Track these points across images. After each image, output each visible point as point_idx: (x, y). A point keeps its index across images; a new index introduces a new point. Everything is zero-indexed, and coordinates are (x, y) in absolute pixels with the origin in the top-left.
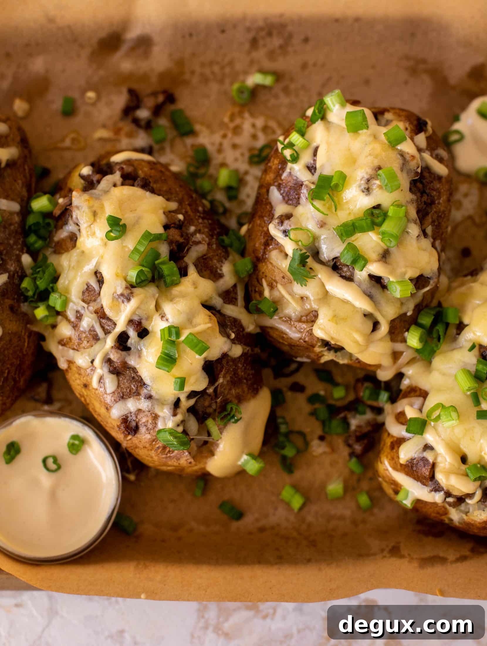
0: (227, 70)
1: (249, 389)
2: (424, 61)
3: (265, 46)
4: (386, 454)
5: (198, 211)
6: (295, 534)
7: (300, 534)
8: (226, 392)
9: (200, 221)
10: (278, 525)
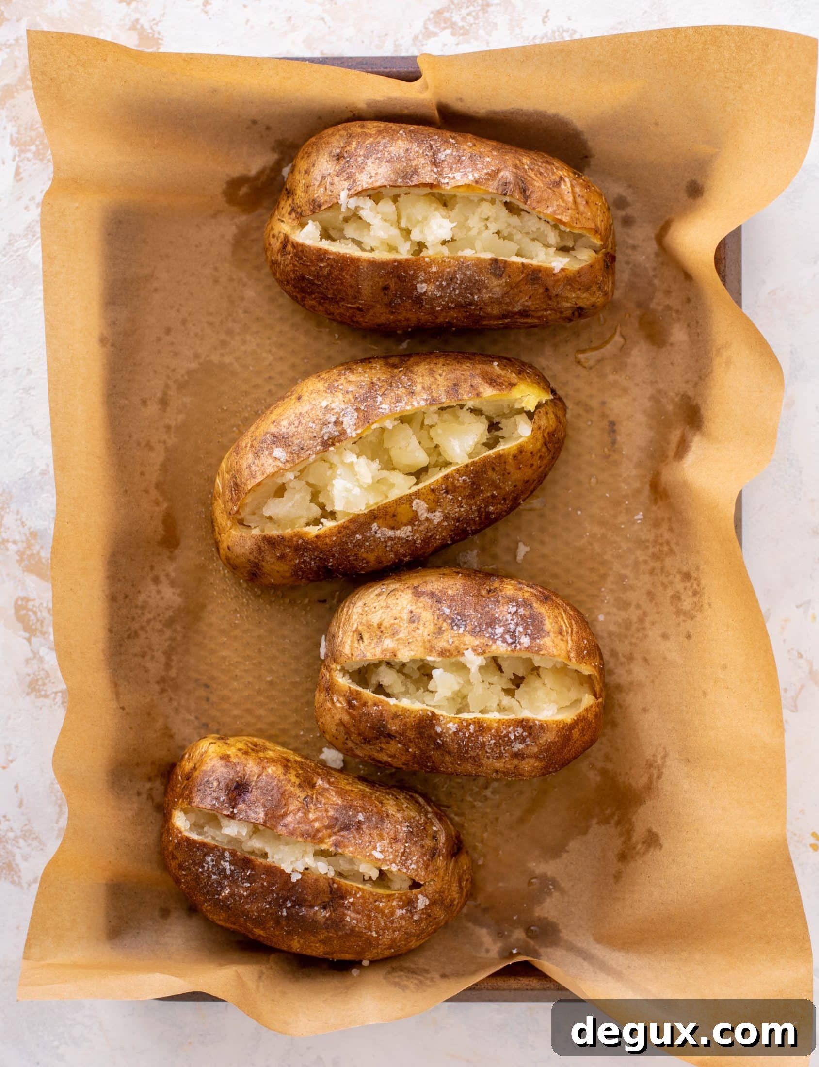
3: (685, 589)
4: (218, 750)
5: (487, 506)
8: (286, 543)
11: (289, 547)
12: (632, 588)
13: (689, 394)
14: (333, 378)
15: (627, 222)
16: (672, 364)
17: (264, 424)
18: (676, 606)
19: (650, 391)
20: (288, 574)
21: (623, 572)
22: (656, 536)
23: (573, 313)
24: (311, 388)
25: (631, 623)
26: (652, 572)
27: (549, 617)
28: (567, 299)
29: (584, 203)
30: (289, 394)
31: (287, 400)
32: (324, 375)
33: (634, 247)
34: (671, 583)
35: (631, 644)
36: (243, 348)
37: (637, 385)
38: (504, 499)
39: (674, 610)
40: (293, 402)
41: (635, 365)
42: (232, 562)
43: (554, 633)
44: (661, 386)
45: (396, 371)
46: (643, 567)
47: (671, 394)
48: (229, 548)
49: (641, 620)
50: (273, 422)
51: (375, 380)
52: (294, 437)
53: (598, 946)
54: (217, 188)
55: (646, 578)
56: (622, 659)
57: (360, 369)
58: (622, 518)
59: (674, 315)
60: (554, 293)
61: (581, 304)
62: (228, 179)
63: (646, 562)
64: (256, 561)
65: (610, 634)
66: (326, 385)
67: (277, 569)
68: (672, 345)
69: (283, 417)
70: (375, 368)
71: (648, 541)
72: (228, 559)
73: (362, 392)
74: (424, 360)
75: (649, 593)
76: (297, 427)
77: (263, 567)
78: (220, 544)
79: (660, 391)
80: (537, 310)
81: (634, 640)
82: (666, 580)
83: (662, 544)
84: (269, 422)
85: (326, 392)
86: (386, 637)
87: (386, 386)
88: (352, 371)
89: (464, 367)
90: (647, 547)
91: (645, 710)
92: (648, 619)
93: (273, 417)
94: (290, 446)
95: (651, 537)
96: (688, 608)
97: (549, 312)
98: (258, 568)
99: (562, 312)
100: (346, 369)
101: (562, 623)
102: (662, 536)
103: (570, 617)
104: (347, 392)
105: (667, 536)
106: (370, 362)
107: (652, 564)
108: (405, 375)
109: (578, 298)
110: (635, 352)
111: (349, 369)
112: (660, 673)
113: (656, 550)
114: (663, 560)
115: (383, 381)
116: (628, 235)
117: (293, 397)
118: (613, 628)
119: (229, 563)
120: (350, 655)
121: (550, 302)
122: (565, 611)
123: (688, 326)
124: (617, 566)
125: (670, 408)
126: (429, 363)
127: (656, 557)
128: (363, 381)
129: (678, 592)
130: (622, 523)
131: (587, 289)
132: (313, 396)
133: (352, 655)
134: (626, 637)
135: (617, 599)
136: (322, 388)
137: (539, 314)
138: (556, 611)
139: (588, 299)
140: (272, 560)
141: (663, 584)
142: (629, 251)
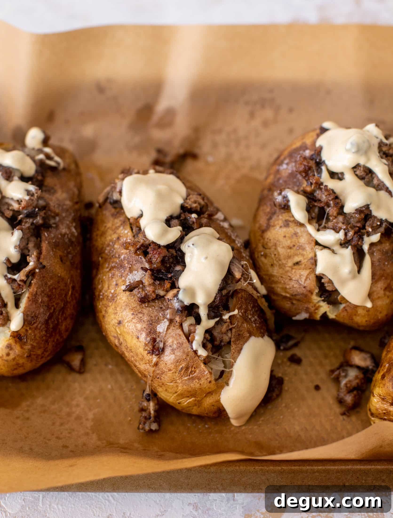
11: (243, 323)
36: (82, 406)
52: (152, 315)
73: (117, 273)
86: (298, 242)
94: (158, 318)
104: (117, 284)
120: (311, 270)
128: (109, 278)
133: (310, 268)
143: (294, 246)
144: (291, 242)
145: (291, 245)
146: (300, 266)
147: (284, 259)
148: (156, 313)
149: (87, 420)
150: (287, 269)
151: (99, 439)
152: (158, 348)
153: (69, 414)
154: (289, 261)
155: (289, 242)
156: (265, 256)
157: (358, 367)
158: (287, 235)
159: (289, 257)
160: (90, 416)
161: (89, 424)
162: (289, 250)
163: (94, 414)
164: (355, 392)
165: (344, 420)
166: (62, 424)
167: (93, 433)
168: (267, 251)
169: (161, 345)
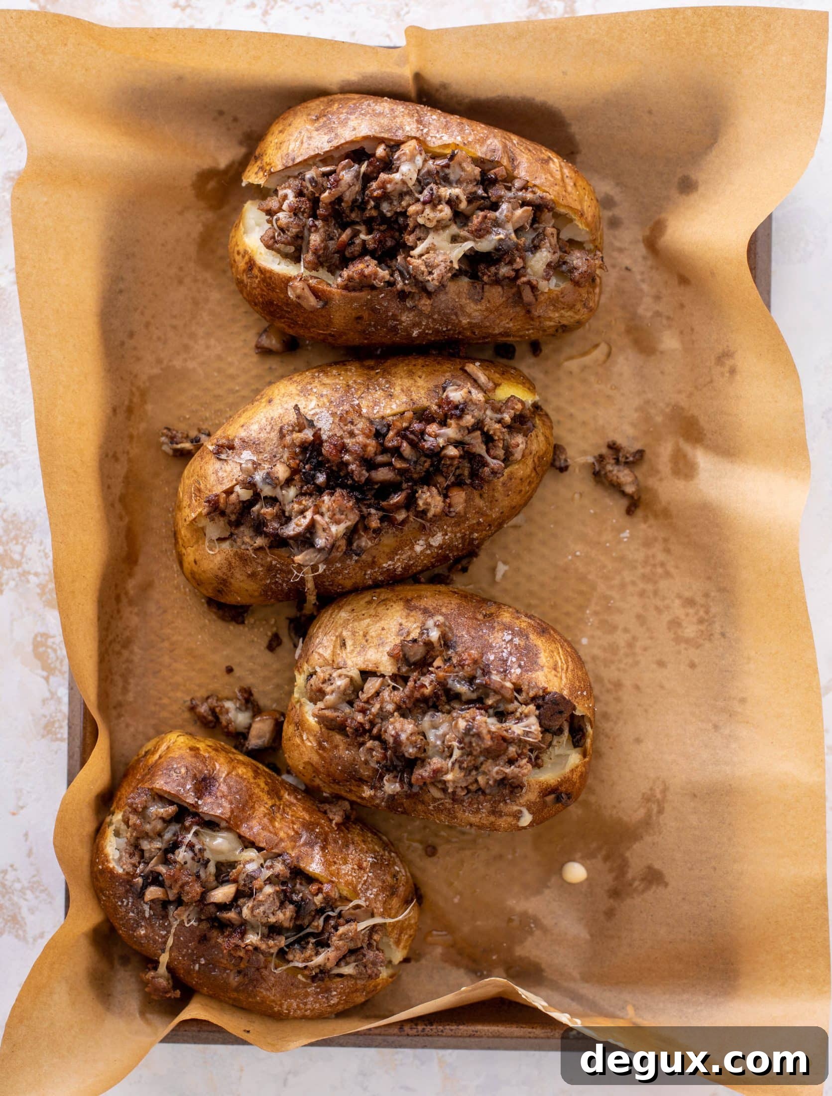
0: (660, 570)
1: (266, 585)
2: (661, 811)
3: (687, 615)
4: (187, 742)
5: (471, 533)
6: (111, 637)
7: (110, 643)
8: (259, 561)
9: (459, 535)
10: (121, 618)
11: (262, 566)
12: (620, 611)
13: (682, 404)
14: (306, 381)
15: (614, 223)
16: (662, 373)
17: (232, 428)
18: (675, 633)
19: (637, 402)
20: (256, 594)
21: (609, 593)
22: (647, 557)
23: (557, 331)
24: (283, 391)
25: (618, 646)
26: (642, 594)
27: (545, 651)
28: (550, 319)
29: (572, 184)
30: (259, 397)
31: (256, 403)
32: (296, 378)
33: (621, 250)
34: (668, 607)
35: (619, 670)
36: (206, 353)
37: (623, 395)
38: (490, 525)
39: (673, 636)
40: (263, 404)
41: (621, 374)
42: (197, 577)
43: (549, 668)
44: (650, 396)
45: (372, 373)
46: (631, 589)
47: (661, 405)
48: (195, 562)
49: (630, 645)
50: (242, 426)
51: (351, 382)
52: (267, 444)
53: (586, 985)
54: (187, 180)
55: (635, 600)
56: (609, 686)
57: (335, 372)
58: (607, 536)
59: (665, 322)
60: (536, 314)
61: (564, 322)
62: (198, 170)
63: (634, 583)
64: (225, 577)
65: (594, 658)
66: (299, 388)
67: (246, 587)
68: (662, 353)
69: (252, 421)
70: (350, 370)
71: (636, 561)
72: (193, 573)
73: (337, 395)
74: (402, 362)
75: (639, 617)
76: (269, 433)
77: (231, 584)
78: (185, 558)
79: (647, 402)
80: (518, 330)
81: (622, 666)
82: (659, 603)
83: (654, 566)
84: (237, 426)
85: (298, 395)
86: (370, 647)
87: (363, 389)
88: (326, 373)
89: (445, 367)
90: (635, 568)
91: (638, 741)
92: (639, 644)
93: (242, 420)
94: (261, 452)
95: (640, 555)
96: (692, 635)
97: (531, 331)
98: (225, 585)
99: (544, 331)
100: (319, 372)
101: (558, 659)
102: (654, 556)
103: (566, 653)
104: (322, 396)
105: (661, 557)
106: (345, 365)
107: (641, 585)
108: (383, 377)
109: (562, 316)
110: (621, 359)
111: (323, 371)
112: (655, 702)
113: (648, 570)
114: (655, 583)
115: (360, 383)
116: (615, 237)
117: (263, 400)
118: (596, 651)
119: (194, 578)
121: (532, 323)
122: (562, 647)
123: (681, 333)
124: (602, 587)
125: (659, 419)
126: (408, 365)
127: (645, 578)
128: (337, 384)
129: (678, 618)
130: (607, 542)
131: (571, 307)
132: (285, 399)
134: (612, 662)
135: (603, 622)
136: (294, 391)
137: (521, 333)
138: (554, 645)
139: (572, 317)
140: (242, 578)
141: (657, 608)
142: (615, 254)
143: (367, 641)
144: (372, 637)
145: (368, 637)
146: (339, 647)
147: (352, 627)
148: (268, 449)
149: (185, 360)
150: (340, 630)
151: (151, 378)
152: (221, 453)
153: (193, 336)
154: (349, 633)
155: (373, 634)
156: (370, 603)
157: (249, 727)
158: (384, 632)
159: (354, 633)
160: (191, 365)
161: (177, 363)
162: (361, 633)
163: (194, 370)
164: (210, 718)
165: (185, 702)
166: (174, 327)
167: (162, 369)
168: (374, 605)
169: (223, 456)
